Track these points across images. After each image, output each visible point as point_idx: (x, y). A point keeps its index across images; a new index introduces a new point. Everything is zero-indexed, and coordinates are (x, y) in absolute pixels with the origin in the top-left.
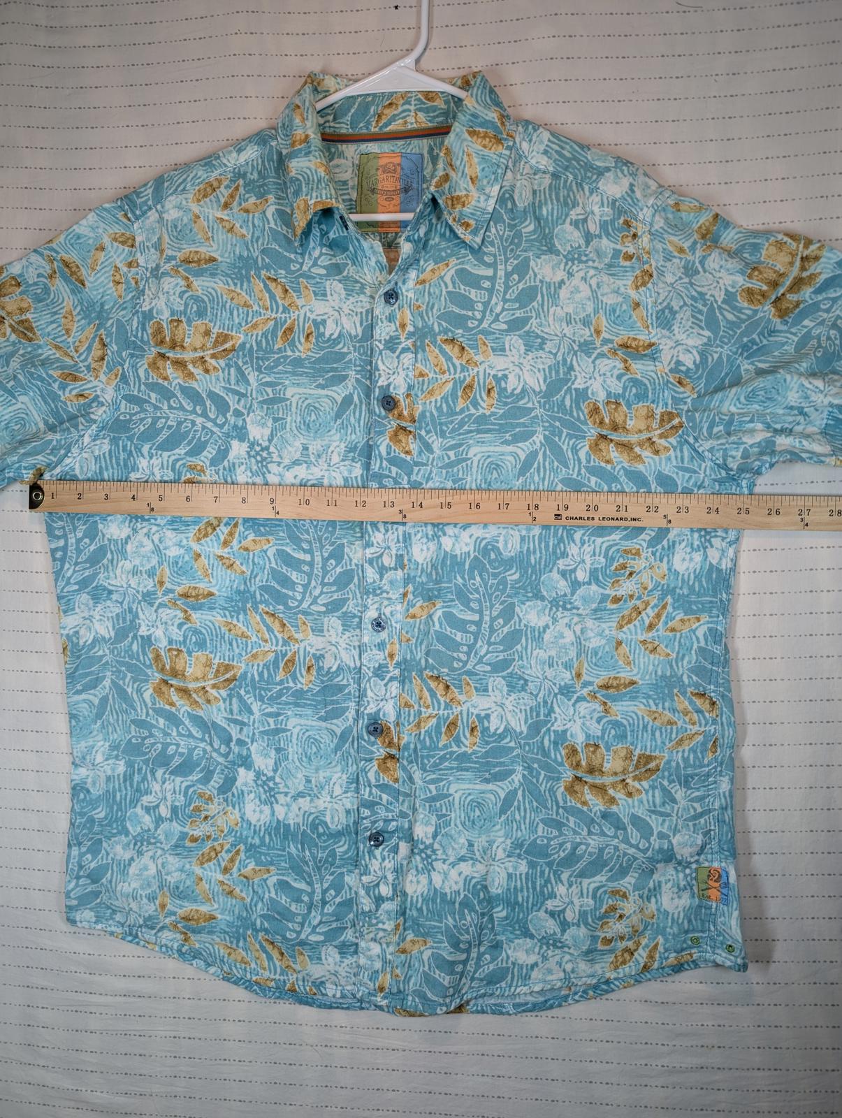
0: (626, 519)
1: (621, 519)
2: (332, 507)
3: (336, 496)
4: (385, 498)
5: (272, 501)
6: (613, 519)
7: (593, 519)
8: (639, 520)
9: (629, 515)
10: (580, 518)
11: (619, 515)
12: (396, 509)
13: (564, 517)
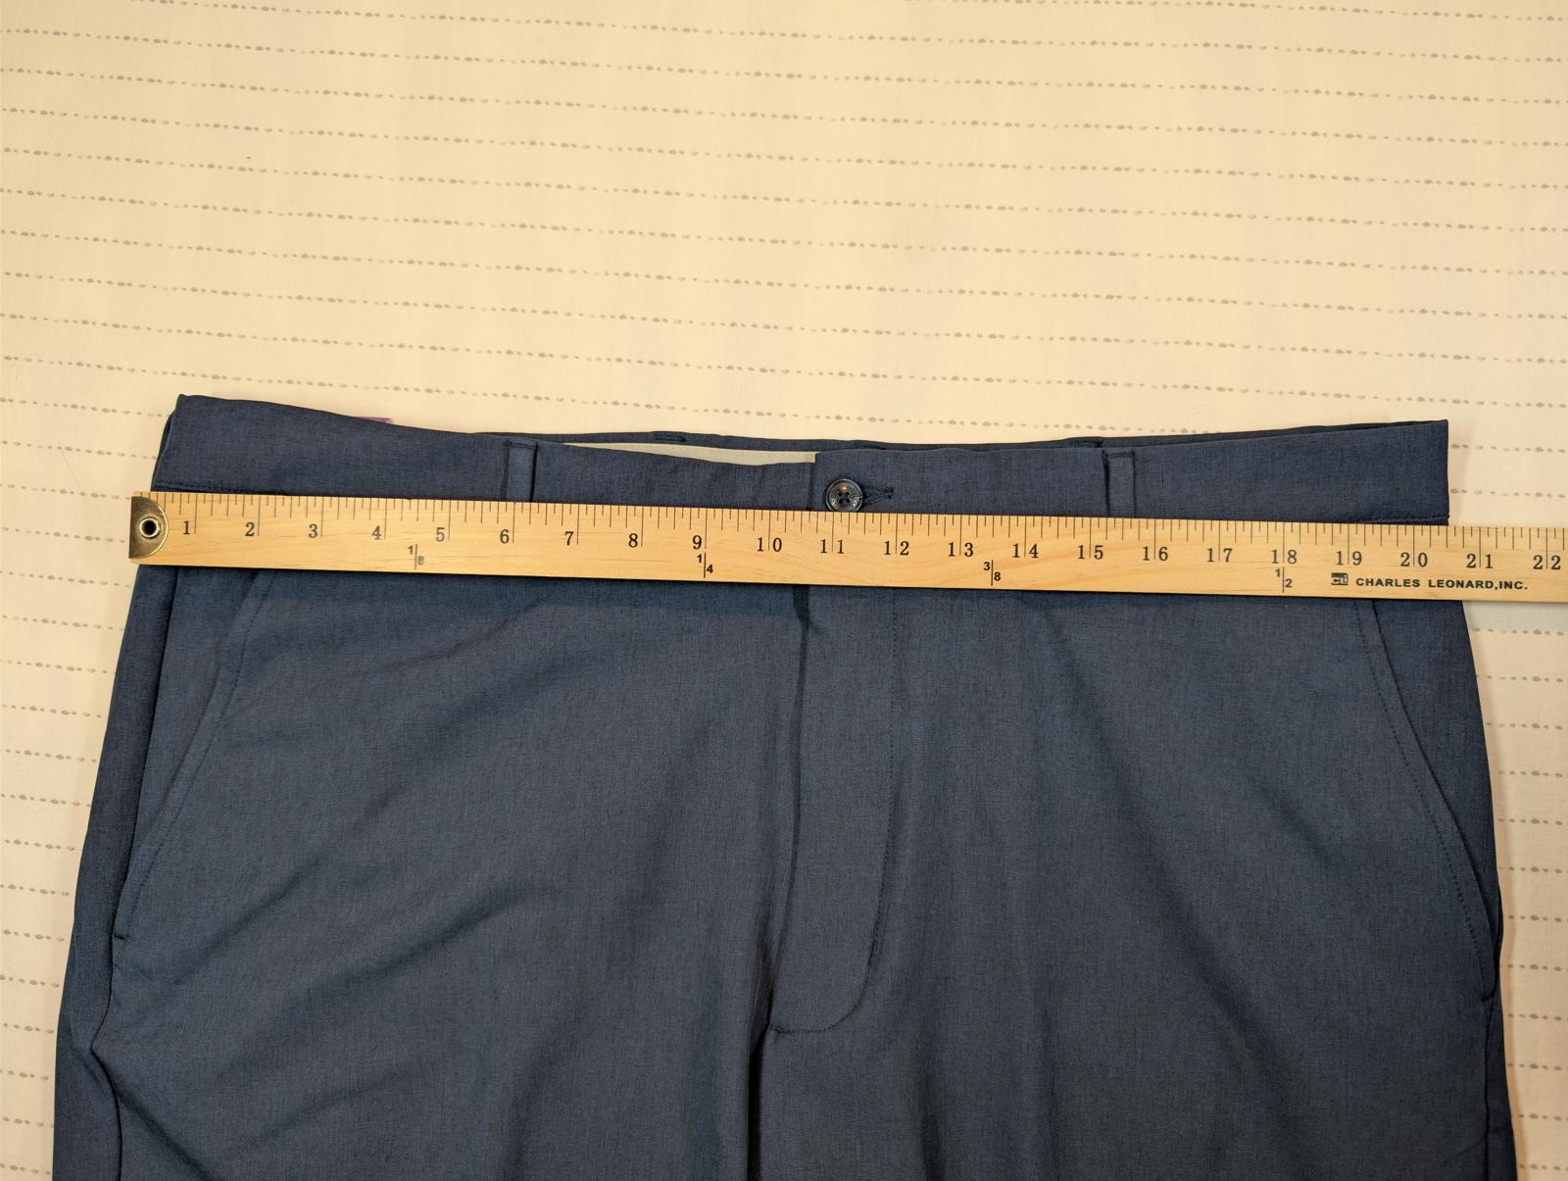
0: (1489, 585)
1: (1479, 584)
2: (832, 556)
3: (841, 531)
4: (953, 535)
5: (698, 542)
6: (1460, 584)
7: (1417, 583)
8: (1518, 585)
9: (1496, 575)
10: (1389, 582)
11: (1474, 575)
12: (978, 560)
13: (1352, 580)
